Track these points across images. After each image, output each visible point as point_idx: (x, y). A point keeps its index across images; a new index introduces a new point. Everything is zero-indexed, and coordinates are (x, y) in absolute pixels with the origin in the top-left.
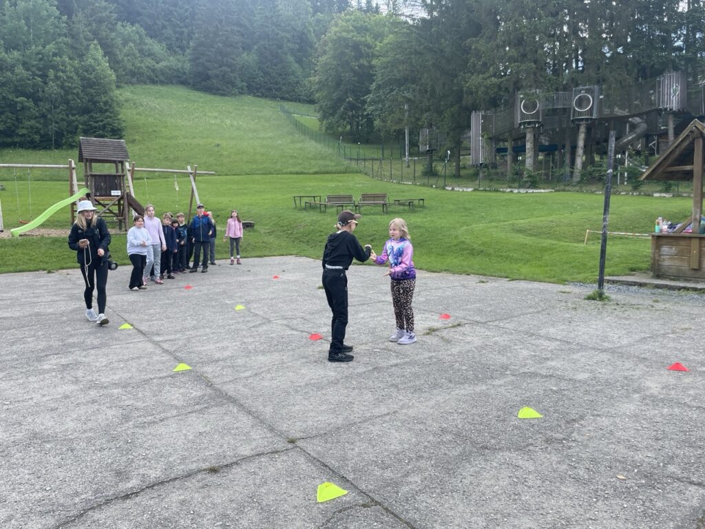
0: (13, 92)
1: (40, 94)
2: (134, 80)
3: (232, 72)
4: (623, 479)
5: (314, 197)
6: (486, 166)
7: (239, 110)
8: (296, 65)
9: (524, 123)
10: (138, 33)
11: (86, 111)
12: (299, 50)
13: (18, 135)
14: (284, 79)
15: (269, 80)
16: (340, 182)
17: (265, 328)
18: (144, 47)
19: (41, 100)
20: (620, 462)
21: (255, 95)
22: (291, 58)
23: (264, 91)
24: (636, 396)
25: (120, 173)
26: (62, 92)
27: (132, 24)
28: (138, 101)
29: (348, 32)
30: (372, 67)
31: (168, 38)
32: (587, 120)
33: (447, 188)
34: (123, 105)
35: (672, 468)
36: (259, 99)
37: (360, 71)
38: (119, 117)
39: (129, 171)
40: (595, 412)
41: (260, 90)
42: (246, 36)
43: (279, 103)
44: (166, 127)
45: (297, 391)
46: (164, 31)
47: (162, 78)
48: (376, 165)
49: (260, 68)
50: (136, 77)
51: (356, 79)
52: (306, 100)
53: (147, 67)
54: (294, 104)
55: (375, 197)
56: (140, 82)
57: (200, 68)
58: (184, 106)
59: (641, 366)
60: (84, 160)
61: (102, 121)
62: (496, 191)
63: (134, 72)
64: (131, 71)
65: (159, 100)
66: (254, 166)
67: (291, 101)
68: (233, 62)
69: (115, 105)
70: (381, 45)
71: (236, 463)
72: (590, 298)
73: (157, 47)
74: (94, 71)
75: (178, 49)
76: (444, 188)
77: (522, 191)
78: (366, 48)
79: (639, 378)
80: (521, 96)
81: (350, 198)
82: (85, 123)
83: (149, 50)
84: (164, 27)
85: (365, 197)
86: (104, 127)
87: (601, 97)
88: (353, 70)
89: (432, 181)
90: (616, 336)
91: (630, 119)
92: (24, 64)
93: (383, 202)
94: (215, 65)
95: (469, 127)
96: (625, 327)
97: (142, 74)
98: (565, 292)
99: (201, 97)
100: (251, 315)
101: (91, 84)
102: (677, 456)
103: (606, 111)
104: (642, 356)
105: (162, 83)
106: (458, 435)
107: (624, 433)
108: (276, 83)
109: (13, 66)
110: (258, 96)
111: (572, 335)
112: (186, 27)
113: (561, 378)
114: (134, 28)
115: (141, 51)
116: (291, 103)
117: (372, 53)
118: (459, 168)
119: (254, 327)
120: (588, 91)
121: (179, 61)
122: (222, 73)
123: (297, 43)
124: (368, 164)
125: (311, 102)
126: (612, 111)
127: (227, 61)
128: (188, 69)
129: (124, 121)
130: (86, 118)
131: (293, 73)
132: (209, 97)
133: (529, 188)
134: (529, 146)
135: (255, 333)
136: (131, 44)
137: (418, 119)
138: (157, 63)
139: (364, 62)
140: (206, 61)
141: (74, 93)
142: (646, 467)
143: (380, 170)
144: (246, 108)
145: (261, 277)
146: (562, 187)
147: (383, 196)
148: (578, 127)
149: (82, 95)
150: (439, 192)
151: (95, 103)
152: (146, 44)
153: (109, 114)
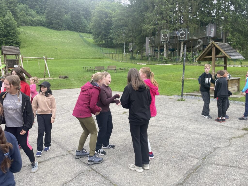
2: (24, 24)
3: (61, 22)
4: (174, 158)
5: (91, 67)
6: (151, 56)
7: (64, 35)
8: (85, 20)
9: (163, 41)
10: (25, 7)
11: (5, 36)
12: (86, 14)
14: (80, 25)
15: (75, 25)
16: (101, 62)
17: (67, 114)
18: (28, 12)
20: (174, 152)
21: (70, 30)
22: (83, 17)
23: (73, 29)
24: (185, 132)
25: (17, 59)
27: (23, 4)
28: (26, 32)
29: (103, 8)
30: (111, 21)
31: (37, 9)
32: (184, 40)
33: (138, 64)
34: (20, 34)
35: (190, 154)
36: (72, 32)
37: (107, 22)
38: (19, 38)
39: (21, 58)
40: (171, 137)
41: (72, 29)
42: (66, 9)
43: (79, 33)
44: (36, 42)
45: (74, 135)
46: (36, 7)
47: (35, 24)
48: (114, 55)
49: (71, 21)
50: (25, 23)
51: (106, 25)
52: (89, 32)
53: (29, 20)
54: (85, 33)
55: (112, 67)
56: (26, 25)
57: (49, 20)
58: (44, 34)
59: (189, 122)
60: (4, 54)
61: (12, 40)
62: (154, 65)
63: (24, 22)
64: (23, 21)
65: (34, 32)
66: (70, 56)
67: (84, 32)
68: (62, 18)
69: (17, 34)
70: (115, 13)
71: (48, 160)
72: (178, 100)
73: (33, 12)
74: (9, 21)
75: (40, 13)
76: (137, 64)
77: (163, 64)
78: (109, 14)
79: (188, 126)
80: (162, 32)
81: (103, 67)
82: (5, 40)
83: (30, 13)
84: (35, 5)
85: (109, 67)
86: (13, 42)
87: (188, 32)
88: (104, 22)
89: (133, 61)
90: (184, 112)
91: (198, 40)
93: (115, 69)
94: (55, 19)
95: (145, 42)
96: (187, 109)
97: (27, 22)
98: (171, 99)
99: (50, 31)
100: (63, 109)
101: (7, 26)
102: (193, 150)
103: (190, 37)
104: (190, 119)
105: (35, 26)
106: (125, 147)
107: (178, 143)
108: (78, 26)
110: (71, 31)
111: (170, 113)
112: (44, 5)
113: (163, 127)
114: (24, 5)
115: (27, 14)
116: (83, 33)
117: (111, 16)
118: (142, 57)
119: (63, 113)
120: (184, 30)
121: (41, 18)
122: (58, 22)
123: (85, 12)
124: (111, 55)
125: (91, 33)
126: (192, 37)
127: (59, 18)
128: (45, 20)
129: (20, 39)
130: (6, 38)
131: (84, 23)
132: (53, 31)
133: (165, 63)
134: (165, 49)
135: (63, 116)
136: (23, 11)
137: (128, 40)
138: (33, 18)
139: (108, 19)
140: (51, 17)
141: (1, 29)
142: (182, 154)
143: (115, 57)
144: (67, 35)
145: (69, 96)
146: (176, 63)
147: (115, 67)
148: (181, 42)
149: (4, 30)
150: (135, 65)
151: (9, 33)
152: (29, 11)
153: (15, 37)
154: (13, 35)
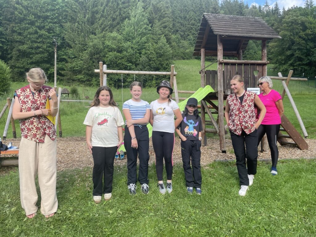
0: (126, 62)
1: (138, 62)
10: (178, 38)
11: (157, 69)
13: (127, 82)
19: (138, 64)
26: (148, 60)
28: (178, 67)
37: (306, 37)
44: (192, 76)
46: (188, 37)
47: (187, 57)
53: (181, 52)
56: (178, 59)
63: (176, 55)
65: (187, 66)
73: (186, 44)
74: (162, 49)
75: (194, 44)
83: (182, 45)
84: (188, 35)
92: (132, 48)
97: (179, 56)
101: (161, 56)
105: (187, 59)
109: (127, 48)
115: (179, 46)
136: (175, 43)
138: (186, 50)
141: (153, 61)
149: (156, 61)
151: (162, 65)
152: (181, 43)
153: (168, 70)
154: (166, 67)
